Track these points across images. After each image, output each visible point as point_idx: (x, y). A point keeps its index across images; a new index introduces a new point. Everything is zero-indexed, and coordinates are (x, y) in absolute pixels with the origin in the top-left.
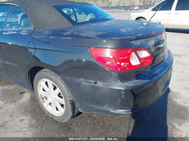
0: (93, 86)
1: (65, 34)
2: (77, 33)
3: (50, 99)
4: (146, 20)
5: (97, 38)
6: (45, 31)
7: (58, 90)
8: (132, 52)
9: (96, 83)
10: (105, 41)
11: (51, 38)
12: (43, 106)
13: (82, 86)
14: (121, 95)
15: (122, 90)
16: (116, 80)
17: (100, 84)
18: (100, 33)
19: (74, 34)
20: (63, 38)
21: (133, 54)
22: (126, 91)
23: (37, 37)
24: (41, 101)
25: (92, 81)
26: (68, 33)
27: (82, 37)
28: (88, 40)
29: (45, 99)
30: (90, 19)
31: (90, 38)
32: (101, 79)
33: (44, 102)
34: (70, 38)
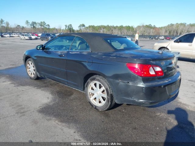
0: (126, 85)
1: (112, 55)
2: (119, 55)
3: (96, 95)
4: (169, 50)
5: (131, 58)
6: (99, 53)
7: (103, 88)
8: (151, 67)
9: (128, 83)
10: (135, 60)
11: (103, 57)
12: (90, 100)
13: (119, 85)
14: (143, 90)
15: (144, 87)
16: (141, 82)
17: (131, 84)
18: (132, 56)
19: (117, 55)
20: (111, 57)
21: (151, 68)
22: (146, 88)
23: (95, 56)
24: (89, 97)
25: (126, 82)
26: (114, 55)
27: (122, 57)
28: (126, 59)
29: (91, 96)
30: (124, 48)
31: (127, 58)
32: (131, 81)
33: (91, 97)
34: (115, 58)
